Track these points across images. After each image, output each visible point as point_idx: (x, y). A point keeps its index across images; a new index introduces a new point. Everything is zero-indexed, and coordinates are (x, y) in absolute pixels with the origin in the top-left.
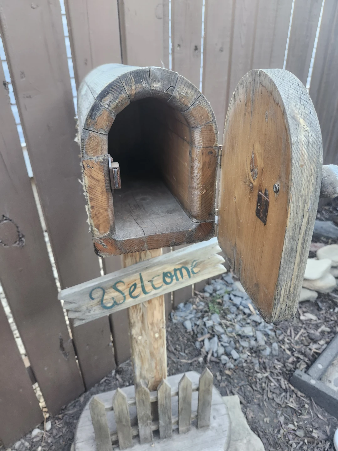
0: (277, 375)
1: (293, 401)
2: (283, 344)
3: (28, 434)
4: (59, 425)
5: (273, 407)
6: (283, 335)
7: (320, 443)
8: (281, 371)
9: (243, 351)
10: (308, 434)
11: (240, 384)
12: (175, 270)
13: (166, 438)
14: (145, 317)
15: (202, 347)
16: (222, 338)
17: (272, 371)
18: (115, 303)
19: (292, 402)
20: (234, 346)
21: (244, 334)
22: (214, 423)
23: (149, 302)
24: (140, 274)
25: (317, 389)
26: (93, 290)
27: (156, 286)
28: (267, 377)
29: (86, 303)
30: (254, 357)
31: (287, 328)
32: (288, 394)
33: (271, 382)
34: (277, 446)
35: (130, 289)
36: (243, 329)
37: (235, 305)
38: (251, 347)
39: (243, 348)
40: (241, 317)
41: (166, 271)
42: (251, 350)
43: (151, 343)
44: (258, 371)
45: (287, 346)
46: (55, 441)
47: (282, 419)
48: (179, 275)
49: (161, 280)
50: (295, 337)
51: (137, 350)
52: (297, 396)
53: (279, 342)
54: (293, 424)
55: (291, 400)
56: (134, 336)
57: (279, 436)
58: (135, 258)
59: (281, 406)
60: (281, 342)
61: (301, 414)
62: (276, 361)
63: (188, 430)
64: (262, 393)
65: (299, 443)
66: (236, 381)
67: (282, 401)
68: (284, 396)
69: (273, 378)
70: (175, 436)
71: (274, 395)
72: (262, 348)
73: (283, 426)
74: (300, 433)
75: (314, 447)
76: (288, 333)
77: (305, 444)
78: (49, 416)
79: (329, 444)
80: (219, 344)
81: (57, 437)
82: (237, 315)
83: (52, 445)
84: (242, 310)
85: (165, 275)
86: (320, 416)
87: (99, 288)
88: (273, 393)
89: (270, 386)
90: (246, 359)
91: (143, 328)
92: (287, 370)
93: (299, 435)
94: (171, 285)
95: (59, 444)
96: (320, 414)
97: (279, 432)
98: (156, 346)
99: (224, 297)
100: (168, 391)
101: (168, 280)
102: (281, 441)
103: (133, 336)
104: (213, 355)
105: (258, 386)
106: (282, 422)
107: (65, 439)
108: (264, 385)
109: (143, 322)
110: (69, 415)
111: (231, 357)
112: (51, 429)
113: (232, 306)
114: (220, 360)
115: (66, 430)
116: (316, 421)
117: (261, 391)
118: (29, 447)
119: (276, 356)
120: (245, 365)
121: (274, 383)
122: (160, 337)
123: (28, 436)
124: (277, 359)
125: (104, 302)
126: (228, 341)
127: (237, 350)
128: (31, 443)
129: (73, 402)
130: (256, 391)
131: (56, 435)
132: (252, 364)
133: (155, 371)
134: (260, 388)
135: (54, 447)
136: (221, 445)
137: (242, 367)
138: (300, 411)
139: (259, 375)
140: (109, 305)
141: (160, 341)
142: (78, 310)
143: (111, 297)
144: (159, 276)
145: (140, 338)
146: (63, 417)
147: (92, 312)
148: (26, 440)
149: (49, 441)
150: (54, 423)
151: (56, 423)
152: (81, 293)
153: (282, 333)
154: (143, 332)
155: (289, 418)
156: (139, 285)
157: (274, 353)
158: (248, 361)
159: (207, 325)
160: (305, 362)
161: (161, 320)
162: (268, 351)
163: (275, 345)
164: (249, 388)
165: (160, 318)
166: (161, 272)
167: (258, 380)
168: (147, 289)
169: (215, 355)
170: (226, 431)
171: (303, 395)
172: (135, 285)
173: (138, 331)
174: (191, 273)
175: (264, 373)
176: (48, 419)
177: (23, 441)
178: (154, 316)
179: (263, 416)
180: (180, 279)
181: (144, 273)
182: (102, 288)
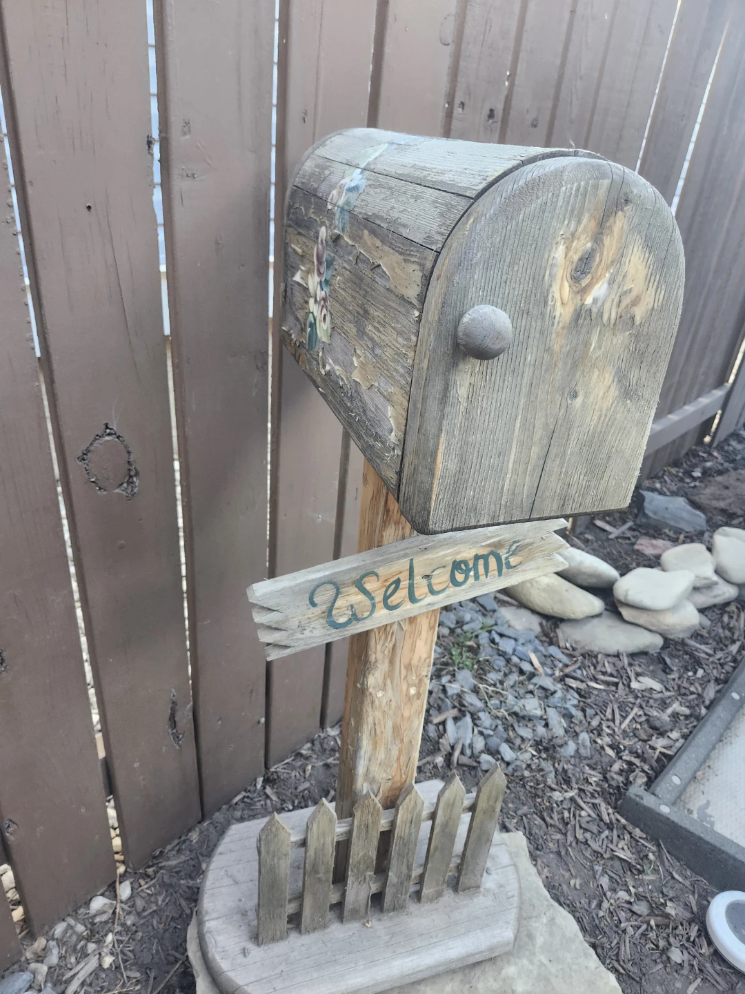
0: (593, 796)
1: (626, 848)
2: (599, 735)
3: (80, 907)
4: (148, 888)
5: (586, 858)
6: (598, 718)
7: (680, 927)
8: (598, 789)
9: (523, 746)
10: (656, 909)
11: (520, 813)
12: (477, 558)
13: (394, 910)
14: (398, 651)
15: (440, 736)
16: (479, 718)
17: (582, 787)
18: (355, 618)
19: (623, 849)
20: (505, 736)
21: (524, 713)
22: (489, 882)
23: (412, 620)
24: (412, 560)
25: (673, 822)
26: (318, 586)
27: (436, 588)
28: (572, 799)
29: (298, 613)
30: (544, 759)
31: (606, 705)
32: (615, 832)
33: (582, 809)
34: (597, 932)
35: (386, 591)
36: (521, 702)
37: (502, 654)
38: (538, 739)
39: (523, 740)
40: (514, 677)
41: (459, 558)
42: (538, 744)
43: (398, 707)
44: (554, 786)
45: (608, 740)
46: (142, 922)
47: (605, 881)
48: (481, 570)
49: (447, 577)
50: (620, 724)
51: (370, 720)
52: (631, 837)
53: (592, 732)
54: (628, 891)
55: (620, 846)
56: (370, 690)
57: (601, 914)
58: (403, 528)
59: (602, 855)
60: (595, 732)
61: (640, 872)
62: (587, 768)
63: (439, 895)
64: (563, 832)
65: (639, 928)
66: (511, 805)
67: (604, 847)
68: (607, 837)
69: (585, 802)
70: (413, 907)
71: (588, 835)
72: (559, 741)
73: (609, 894)
74: (641, 908)
75: (668, 936)
76: (609, 714)
77: (652, 928)
78: (126, 871)
79: (697, 928)
80: (476, 731)
81: (145, 914)
82: (505, 675)
83: (136, 932)
84: (516, 665)
85: (456, 566)
86: (676, 876)
87: (330, 582)
88: (586, 830)
89: (580, 816)
90: (529, 762)
91: (390, 674)
92: (610, 786)
93: (639, 912)
94: (463, 587)
95: (151, 927)
96: (677, 871)
97: (599, 906)
98: (406, 714)
99: (480, 637)
100: (418, 808)
101: (460, 577)
102: (606, 923)
103: (367, 689)
104: (462, 753)
105: (555, 816)
106: (605, 887)
107: (164, 918)
108: (566, 814)
109: (392, 662)
110: (170, 869)
111: (500, 757)
112: (131, 897)
113: (496, 657)
114: (479, 763)
115: (163, 901)
116: (669, 885)
117: (561, 826)
118: (85, 934)
119: (586, 758)
120: (527, 773)
121: (587, 811)
122: (418, 695)
123: (82, 911)
124: (588, 765)
125: (334, 612)
126: (491, 726)
127: (511, 745)
128: (89, 926)
129: (176, 842)
130: (551, 825)
131: (144, 910)
132: (541, 773)
133: (395, 765)
134: (558, 820)
135: (140, 934)
136: (507, 923)
137: (522, 778)
138: (638, 866)
139: (557, 796)
140: (342, 620)
141: (417, 703)
142: (280, 627)
143: (348, 604)
144: (444, 567)
145: (380, 694)
146: (156, 873)
147: (307, 633)
148: (77, 919)
149: (129, 923)
150: (136, 885)
151: (140, 886)
152: (294, 592)
153: (597, 714)
154: (389, 682)
155: (619, 880)
156: (405, 584)
157: (583, 752)
158: (534, 767)
159: (450, 692)
160: (643, 771)
161: (426, 659)
162: (571, 748)
163: (584, 737)
164: (538, 821)
165: (424, 656)
166: (450, 559)
167: (555, 805)
168: (417, 593)
169: (468, 752)
170: (513, 896)
171: (644, 836)
172: (398, 582)
173: (380, 681)
174: (504, 566)
175: (566, 791)
176: (123, 877)
177: (71, 921)
178: (414, 651)
179: (567, 875)
180: (481, 577)
181: (419, 560)
182: (335, 583)
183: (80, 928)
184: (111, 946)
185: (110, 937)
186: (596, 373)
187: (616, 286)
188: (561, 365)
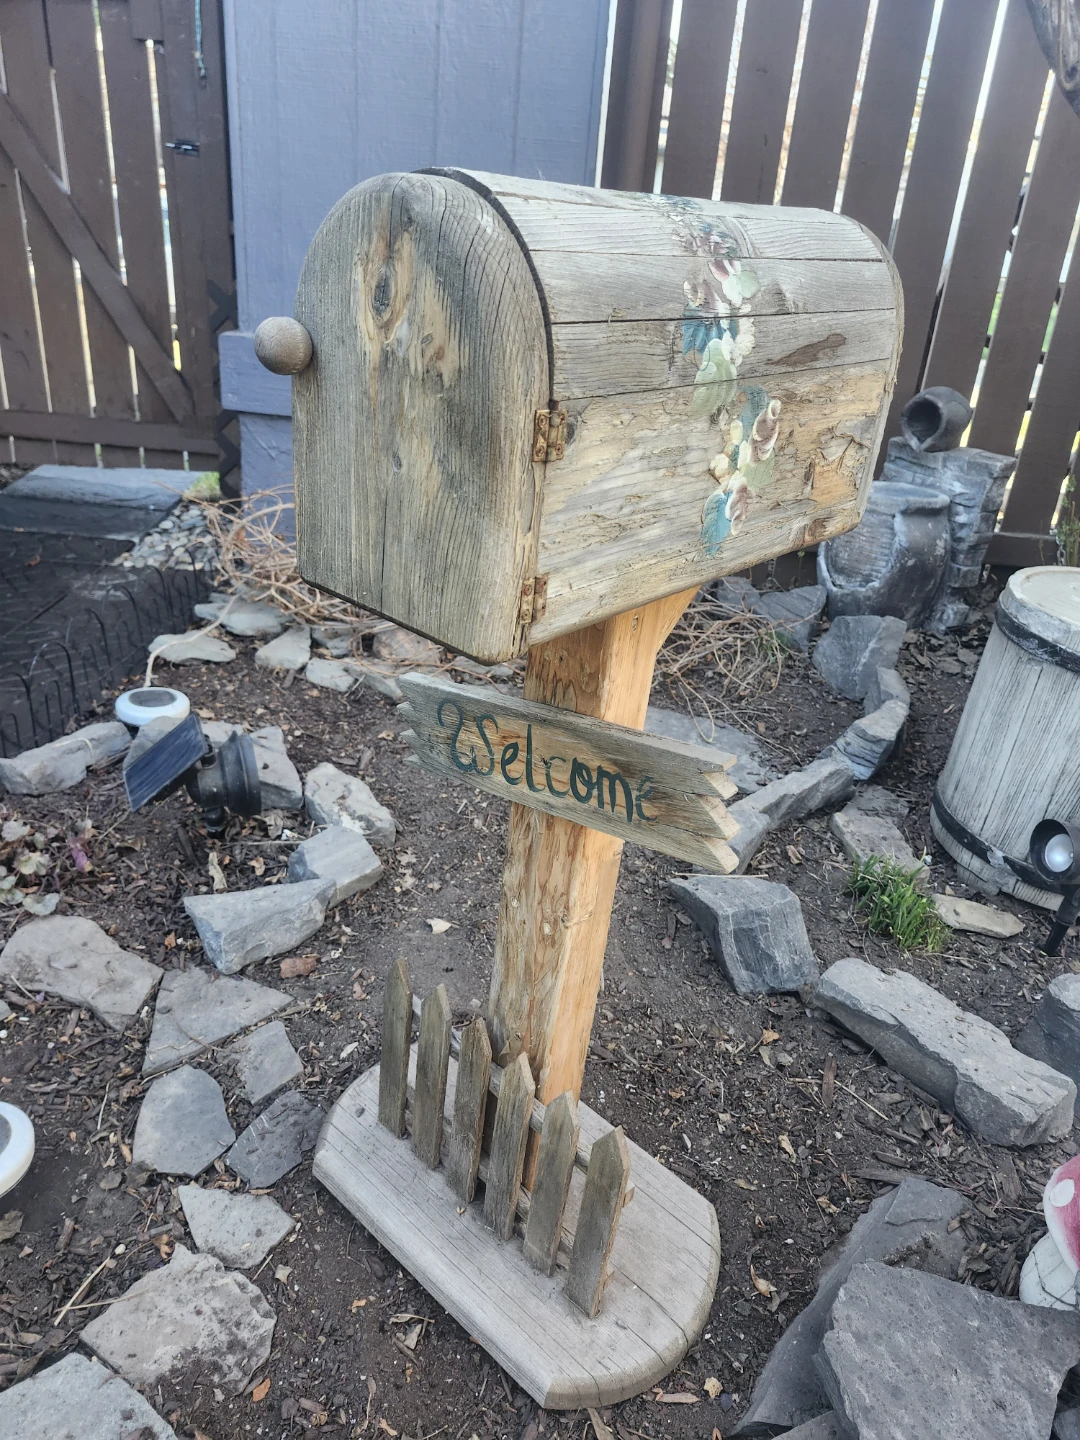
12: (601, 773)
13: (489, 1223)
14: (534, 858)
18: (475, 765)
22: (604, 1329)
24: (530, 728)
26: (445, 702)
27: (554, 785)
29: (430, 723)
35: (505, 753)
41: (581, 759)
43: (531, 939)
48: (606, 794)
49: (567, 776)
51: (504, 931)
56: (506, 889)
63: (543, 1268)
85: (578, 768)
87: (454, 704)
91: (526, 882)
94: (586, 806)
98: (540, 957)
101: (581, 788)
103: (504, 886)
109: (528, 866)
122: (553, 941)
125: (457, 745)
133: (525, 1023)
140: (464, 760)
141: (550, 951)
143: (469, 743)
144: (564, 760)
154: (523, 892)
161: (561, 896)
166: (570, 754)
168: (535, 778)
172: (516, 748)
173: (516, 884)
174: (635, 809)
180: (606, 806)
181: (536, 731)
182: (459, 709)
186: (415, 441)
187: (415, 328)
188: (380, 417)
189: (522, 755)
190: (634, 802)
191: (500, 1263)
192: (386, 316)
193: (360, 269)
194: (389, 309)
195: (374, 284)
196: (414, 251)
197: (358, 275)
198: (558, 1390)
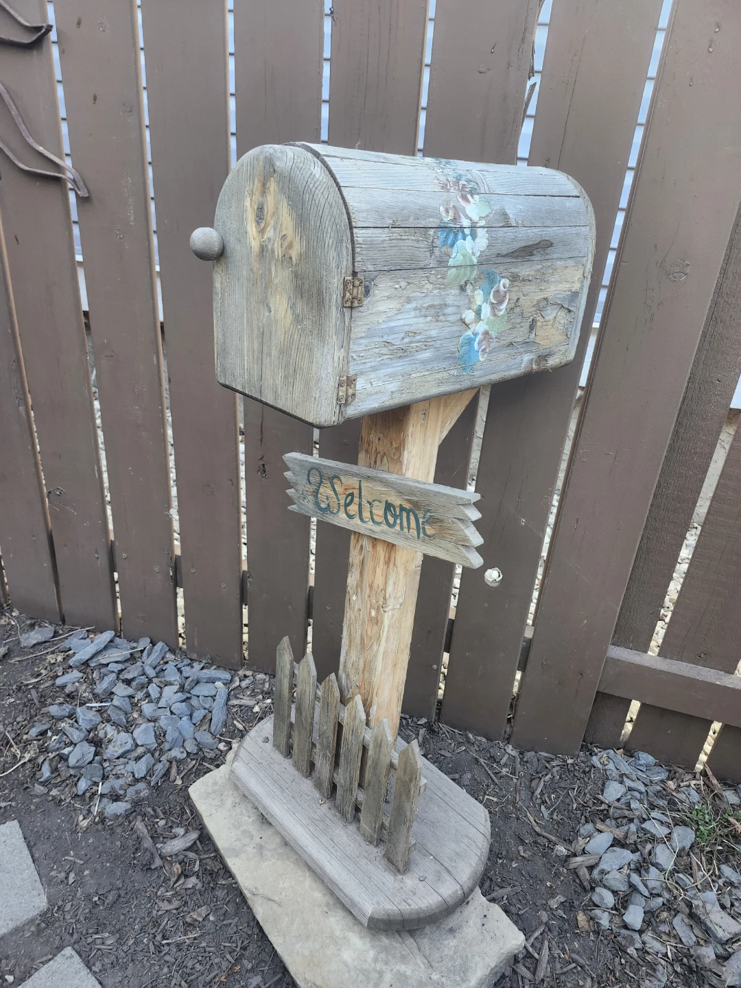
12: (402, 508)
13: (341, 813)
14: (366, 567)
18: (329, 509)
24: (360, 483)
26: (312, 469)
27: (375, 518)
29: (303, 482)
35: (346, 499)
41: (390, 500)
43: (364, 620)
48: (405, 522)
49: (382, 512)
51: (348, 615)
63: (372, 840)
70: (353, 828)
85: (388, 506)
87: (317, 469)
91: (361, 583)
94: (393, 530)
98: (369, 632)
101: (390, 519)
104: (591, 868)
109: (361, 573)
111: (622, 909)
114: (593, 889)
122: (377, 620)
125: (319, 496)
127: (650, 919)
132: (649, 971)
137: (623, 949)
140: (322, 505)
141: (376, 628)
143: (326, 494)
144: (380, 502)
145: (354, 597)
152: (302, 467)
154: (359, 591)
159: (648, 826)
165: (380, 585)
166: (383, 497)
168: (364, 514)
172: (353, 495)
173: (355, 584)
174: (421, 530)
178: (375, 575)
180: (405, 529)
181: (364, 484)
182: (320, 472)
183: (267, 685)
184: (265, 705)
185: (269, 701)
186: (278, 296)
187: (278, 232)
188: (259, 283)
189: (356, 500)
190: (421, 526)
191: (346, 837)
192: (262, 225)
193: (248, 199)
194: (264, 221)
195: (256, 208)
196: (276, 188)
197: (247, 203)
198: (376, 916)
